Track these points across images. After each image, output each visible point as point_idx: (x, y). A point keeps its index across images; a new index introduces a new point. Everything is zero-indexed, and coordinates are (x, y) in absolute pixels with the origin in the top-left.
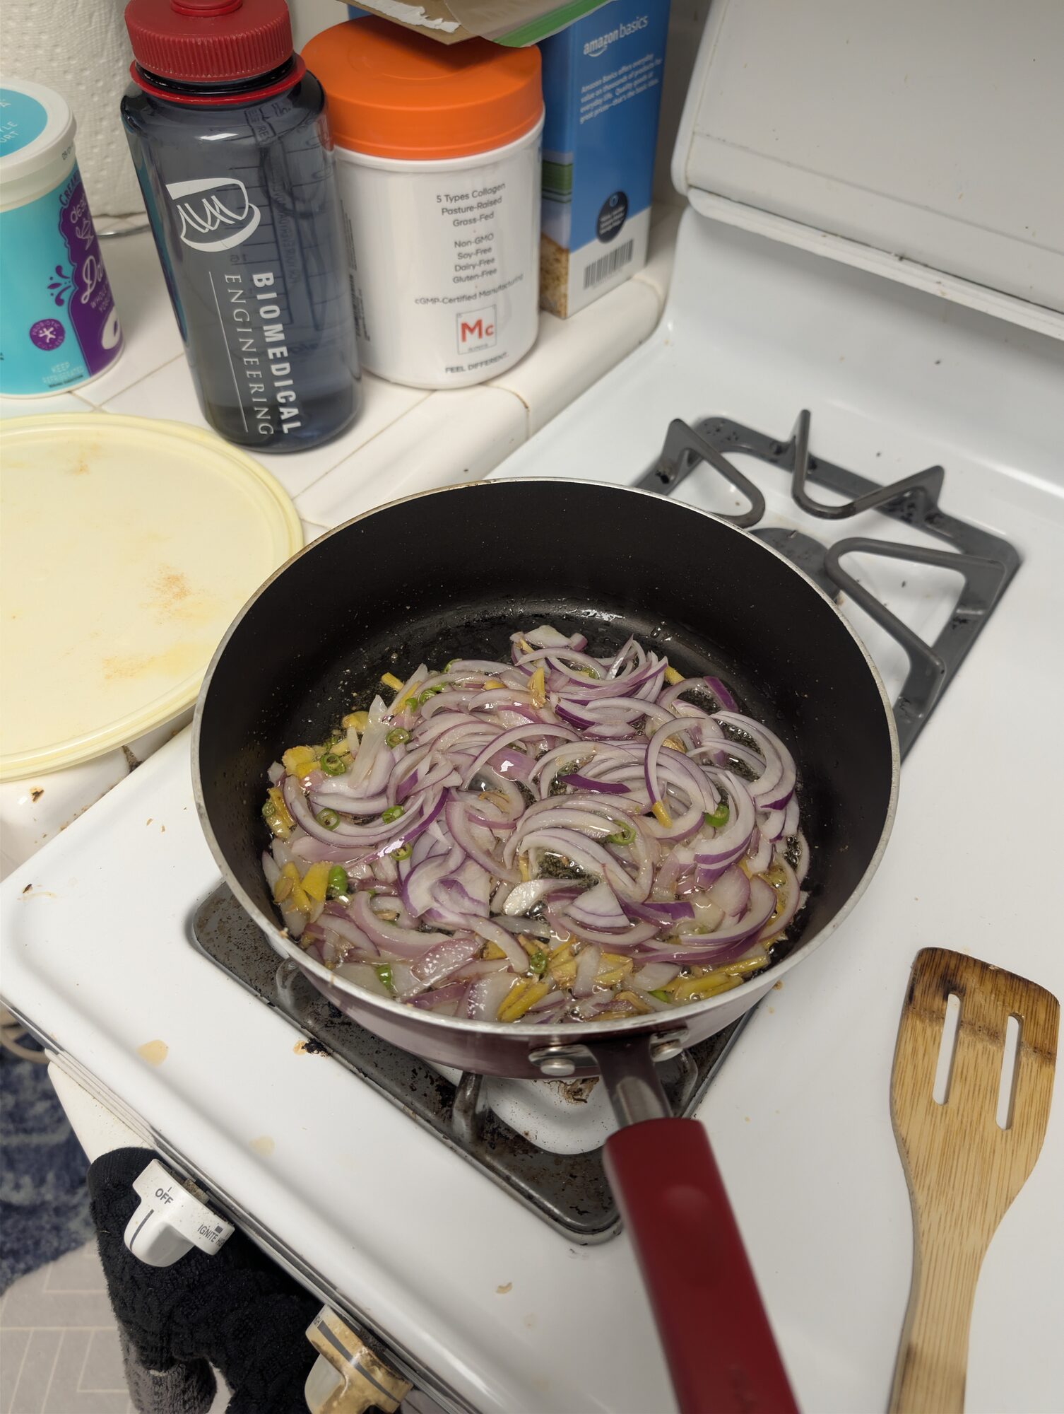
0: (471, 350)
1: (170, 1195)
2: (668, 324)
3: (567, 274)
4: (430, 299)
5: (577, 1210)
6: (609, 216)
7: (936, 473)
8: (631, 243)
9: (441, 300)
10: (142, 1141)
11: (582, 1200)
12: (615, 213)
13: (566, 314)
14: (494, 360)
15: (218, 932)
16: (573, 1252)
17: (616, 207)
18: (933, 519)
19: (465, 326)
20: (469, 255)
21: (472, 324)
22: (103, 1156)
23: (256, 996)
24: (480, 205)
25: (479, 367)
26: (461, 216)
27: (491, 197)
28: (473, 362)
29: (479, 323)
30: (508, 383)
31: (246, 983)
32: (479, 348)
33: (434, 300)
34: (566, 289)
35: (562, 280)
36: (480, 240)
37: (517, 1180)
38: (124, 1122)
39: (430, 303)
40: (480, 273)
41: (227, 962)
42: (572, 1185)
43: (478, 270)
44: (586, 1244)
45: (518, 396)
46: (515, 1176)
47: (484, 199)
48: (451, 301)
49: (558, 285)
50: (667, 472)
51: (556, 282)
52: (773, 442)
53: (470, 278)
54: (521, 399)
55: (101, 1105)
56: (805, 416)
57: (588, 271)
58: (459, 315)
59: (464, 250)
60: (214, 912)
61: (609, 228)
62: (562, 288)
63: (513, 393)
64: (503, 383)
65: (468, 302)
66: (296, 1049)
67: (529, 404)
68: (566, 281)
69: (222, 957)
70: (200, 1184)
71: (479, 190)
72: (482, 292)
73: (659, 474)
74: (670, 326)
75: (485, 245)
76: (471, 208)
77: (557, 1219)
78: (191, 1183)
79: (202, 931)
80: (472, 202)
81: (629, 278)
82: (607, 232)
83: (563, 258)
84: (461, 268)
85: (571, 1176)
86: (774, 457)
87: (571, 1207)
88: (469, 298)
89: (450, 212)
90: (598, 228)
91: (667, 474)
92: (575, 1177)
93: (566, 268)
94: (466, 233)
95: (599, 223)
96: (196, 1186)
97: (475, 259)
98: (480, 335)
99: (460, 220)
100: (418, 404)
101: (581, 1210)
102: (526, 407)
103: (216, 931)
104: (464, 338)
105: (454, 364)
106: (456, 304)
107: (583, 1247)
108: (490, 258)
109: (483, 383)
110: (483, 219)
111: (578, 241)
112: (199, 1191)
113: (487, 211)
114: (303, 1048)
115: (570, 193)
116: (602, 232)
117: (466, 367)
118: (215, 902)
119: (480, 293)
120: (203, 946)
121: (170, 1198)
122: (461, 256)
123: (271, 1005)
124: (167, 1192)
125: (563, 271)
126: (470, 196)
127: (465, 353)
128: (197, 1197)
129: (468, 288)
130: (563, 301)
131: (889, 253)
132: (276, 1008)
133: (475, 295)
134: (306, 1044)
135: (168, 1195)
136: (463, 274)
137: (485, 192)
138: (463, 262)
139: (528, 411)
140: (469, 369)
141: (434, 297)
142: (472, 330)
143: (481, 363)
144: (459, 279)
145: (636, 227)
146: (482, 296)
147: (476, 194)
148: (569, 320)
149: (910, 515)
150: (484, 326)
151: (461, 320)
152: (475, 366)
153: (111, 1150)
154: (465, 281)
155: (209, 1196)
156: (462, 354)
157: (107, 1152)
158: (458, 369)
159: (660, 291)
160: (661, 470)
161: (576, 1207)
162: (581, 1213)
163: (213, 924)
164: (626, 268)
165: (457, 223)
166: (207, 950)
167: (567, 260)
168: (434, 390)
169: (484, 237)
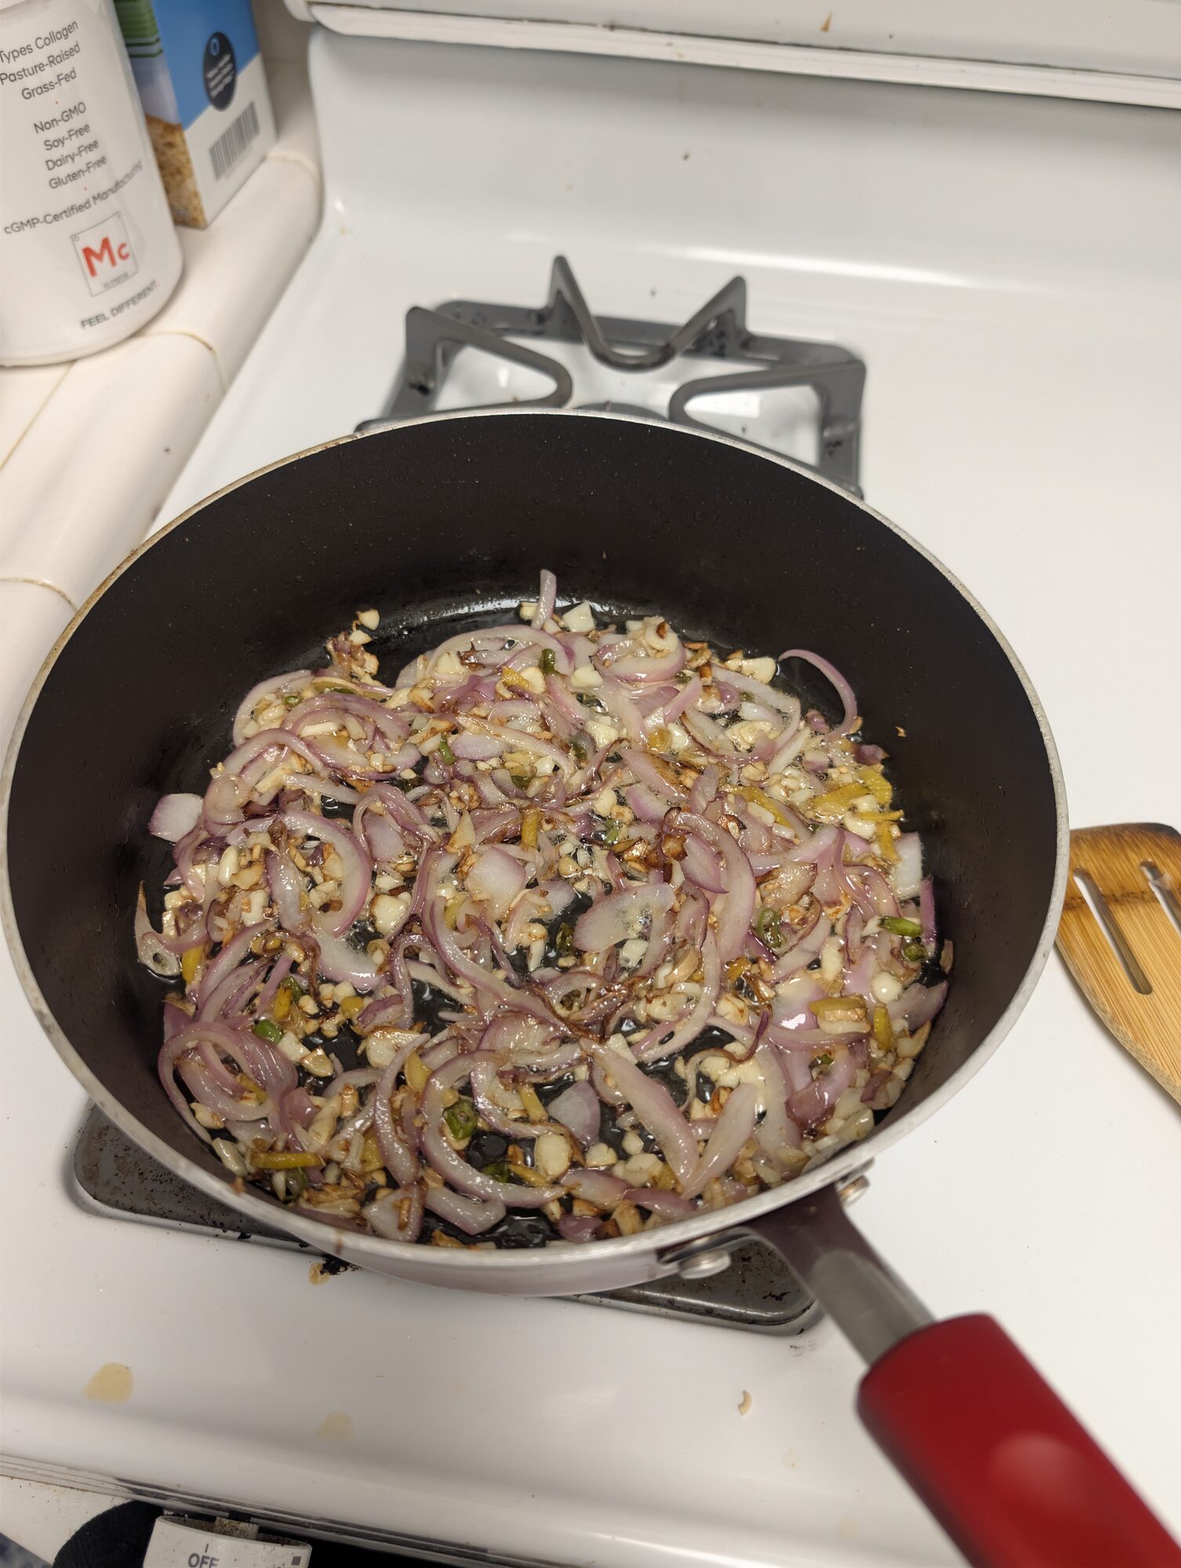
0: (107, 286)
1: (211, 1556)
2: (336, 205)
3: (188, 161)
4: (25, 222)
5: (773, 1296)
6: (215, 71)
7: (737, 286)
8: (252, 106)
9: (41, 219)
10: (111, 1498)
11: (772, 1282)
12: (221, 64)
13: (204, 220)
14: (141, 295)
15: (120, 1174)
16: (796, 1347)
17: (219, 57)
18: (748, 344)
19: (88, 252)
20: (60, 142)
21: (96, 247)
22: (65, 1547)
23: (217, 1236)
24: (52, 61)
25: (125, 309)
26: (32, 82)
27: (63, 45)
28: (116, 304)
29: (106, 243)
30: (171, 323)
31: (196, 1223)
32: (117, 281)
33: (32, 222)
34: (195, 184)
35: (184, 171)
36: (68, 114)
37: (685, 1299)
38: (72, 1488)
39: (27, 228)
40: (84, 168)
41: (154, 1208)
42: (751, 1270)
43: (80, 163)
44: (802, 1331)
45: (193, 337)
46: (679, 1295)
47: (56, 48)
48: (56, 217)
49: (183, 181)
50: (422, 380)
51: (178, 178)
52: (528, 313)
53: (74, 176)
54: (199, 340)
55: (28, 1482)
56: (561, 264)
57: (213, 152)
58: (74, 237)
59: (51, 134)
60: (101, 1149)
61: (221, 88)
62: (189, 183)
63: (184, 334)
64: (167, 324)
65: (80, 213)
66: (314, 1279)
67: (211, 343)
68: (191, 175)
69: (144, 1205)
70: (239, 1516)
71: (43, 37)
72: (96, 195)
73: (413, 386)
74: (339, 206)
75: (77, 122)
76: (40, 67)
77: (753, 1321)
78: (226, 1521)
79: (96, 1184)
80: (39, 56)
81: (263, 159)
82: (220, 93)
83: (176, 139)
84: (55, 164)
85: (744, 1259)
86: (538, 328)
87: (765, 1298)
88: (81, 208)
89: (12, 78)
90: (208, 90)
91: (423, 383)
92: (750, 1258)
93: (185, 153)
94: (47, 107)
95: (207, 81)
96: (234, 1523)
97: (72, 145)
98: (113, 262)
99: (31, 87)
100: (58, 385)
101: (778, 1295)
102: (210, 349)
103: (117, 1175)
104: (93, 272)
105: (90, 314)
106: (65, 221)
107: (800, 1335)
108: (91, 141)
109: (136, 334)
110: (63, 82)
111: (189, 115)
112: (243, 1525)
113: (64, 67)
114: (322, 1273)
115: (158, 40)
116: (214, 93)
117: (108, 314)
118: (96, 1135)
119: (94, 198)
120: (107, 1203)
121: (213, 1559)
122: (50, 145)
123: (243, 1237)
124: (206, 1555)
125: (183, 158)
126: (34, 47)
127: (100, 293)
128: (243, 1535)
129: (72, 193)
130: (195, 202)
131: (594, 25)
132: (254, 1237)
133: (88, 202)
134: (325, 1266)
135: (208, 1558)
136: (63, 171)
137: (52, 38)
138: (56, 153)
139: (214, 353)
140: (114, 315)
141: (30, 218)
142: (99, 257)
143: (127, 303)
144: (56, 183)
145: (250, 82)
146: (98, 202)
147: (40, 43)
148: (213, 227)
149: (722, 347)
150: (114, 247)
151: (81, 245)
152: (119, 309)
153: (73, 1533)
154: (67, 182)
155: (257, 1524)
156: (97, 295)
157: (68, 1538)
158: (98, 318)
159: (310, 165)
160: (414, 380)
161: (770, 1295)
162: (779, 1298)
163: (108, 1168)
164: (257, 144)
165: (28, 94)
166: (116, 1205)
167: (183, 141)
168: (73, 361)
169: (72, 109)
